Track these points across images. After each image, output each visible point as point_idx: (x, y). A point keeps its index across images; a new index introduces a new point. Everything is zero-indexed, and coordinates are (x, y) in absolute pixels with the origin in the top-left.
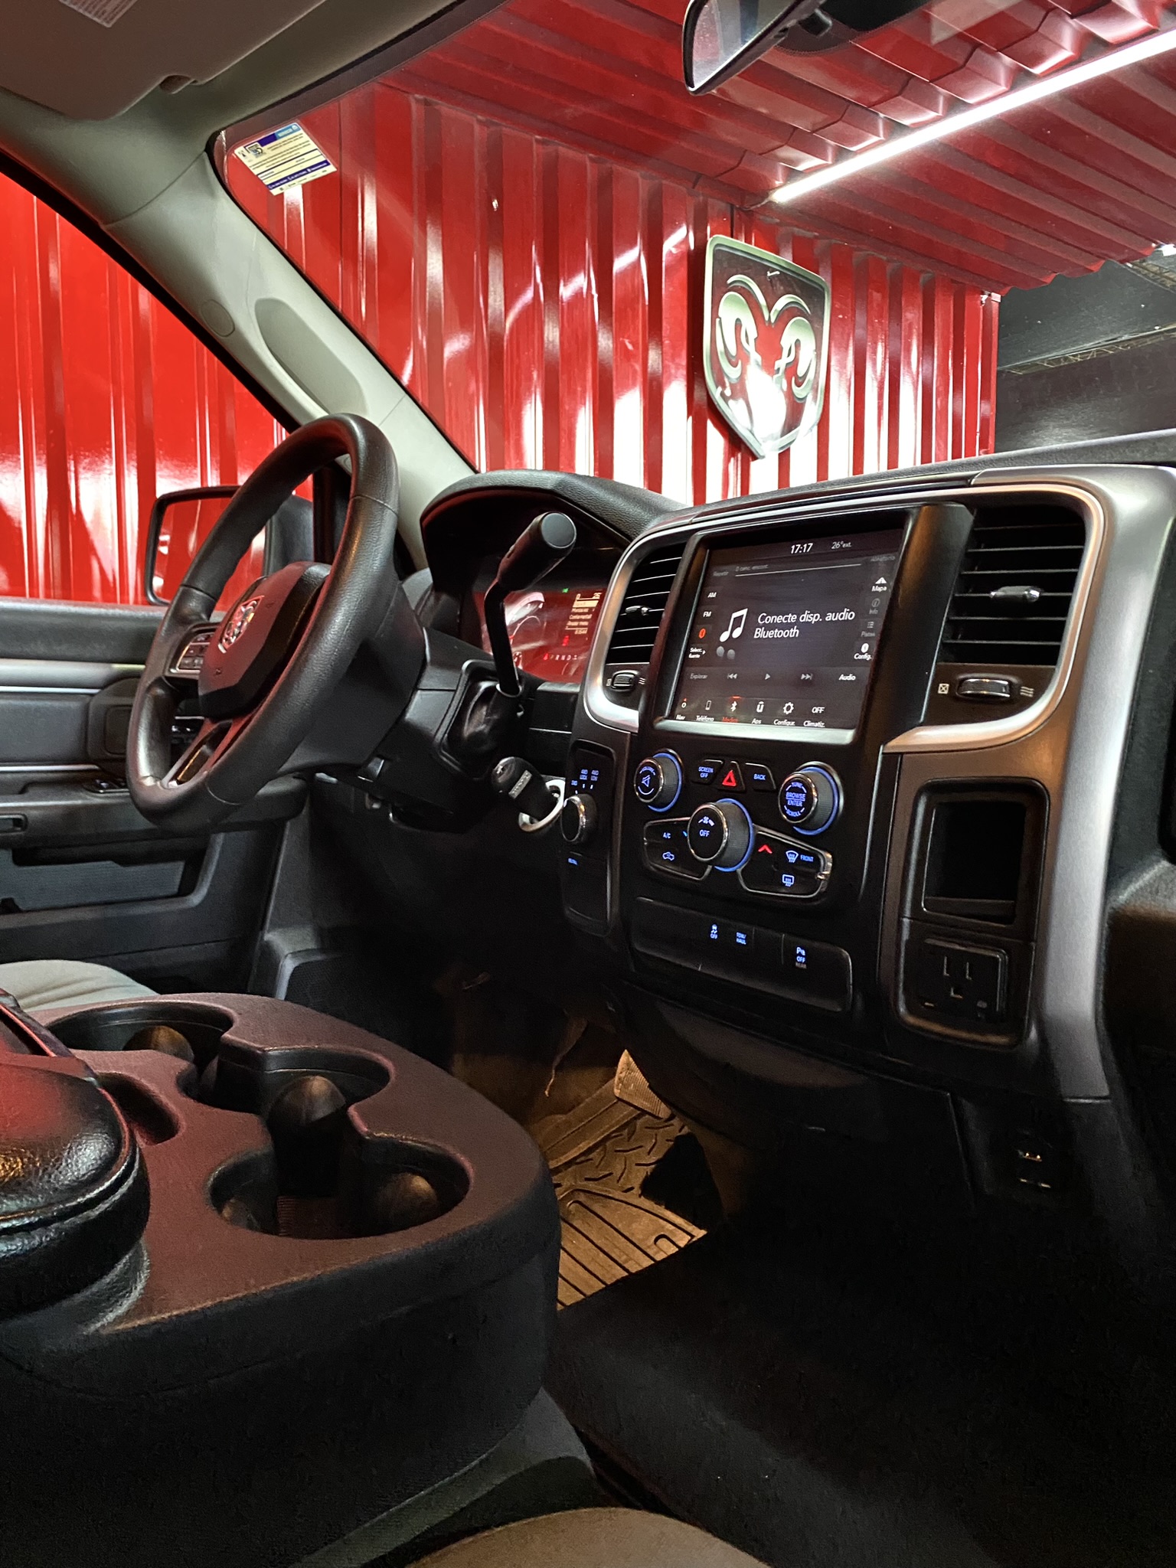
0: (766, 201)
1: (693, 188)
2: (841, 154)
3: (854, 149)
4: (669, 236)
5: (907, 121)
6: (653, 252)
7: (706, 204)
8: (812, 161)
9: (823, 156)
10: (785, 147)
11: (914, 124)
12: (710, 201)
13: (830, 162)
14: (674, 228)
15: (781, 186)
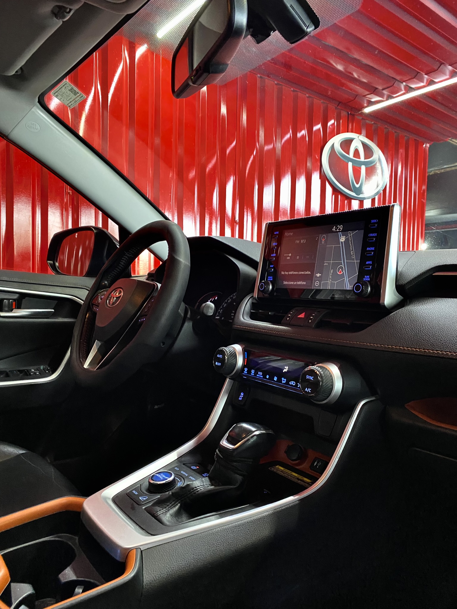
0: (360, 112)
1: (338, 106)
2: (389, 97)
3: (394, 96)
4: (329, 122)
5: (413, 86)
6: (325, 126)
7: (340, 113)
8: (378, 98)
9: (382, 97)
10: (372, 95)
11: (416, 88)
12: (342, 111)
13: (384, 100)
14: (331, 120)
15: (366, 107)
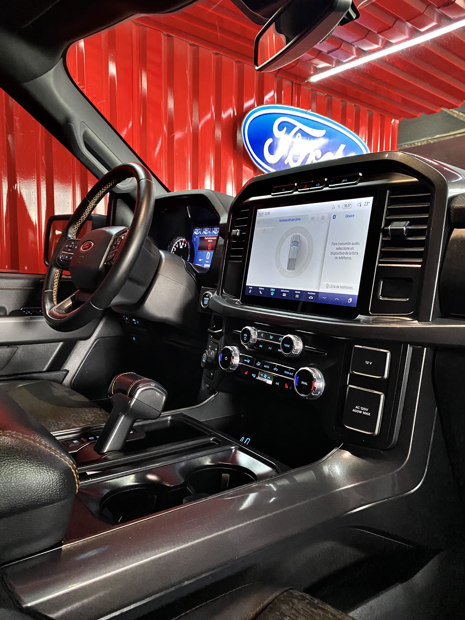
0: (306, 81)
1: (277, 74)
2: (339, 63)
3: (345, 61)
4: (267, 94)
5: (366, 49)
7: (281, 82)
8: (325, 64)
9: (330, 63)
10: (317, 59)
11: (368, 51)
12: (284, 80)
13: (334, 66)
14: (269, 92)
15: (312, 75)
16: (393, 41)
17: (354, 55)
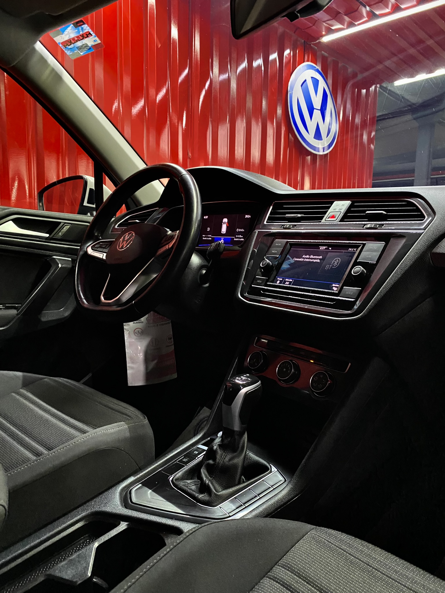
0: (317, 41)
2: (351, 25)
3: (356, 23)
4: (285, 51)
6: (281, 56)
7: (296, 41)
8: (339, 26)
11: (380, 15)
12: (299, 39)
13: (345, 27)
15: (325, 36)
16: (403, 7)
17: (365, 18)
